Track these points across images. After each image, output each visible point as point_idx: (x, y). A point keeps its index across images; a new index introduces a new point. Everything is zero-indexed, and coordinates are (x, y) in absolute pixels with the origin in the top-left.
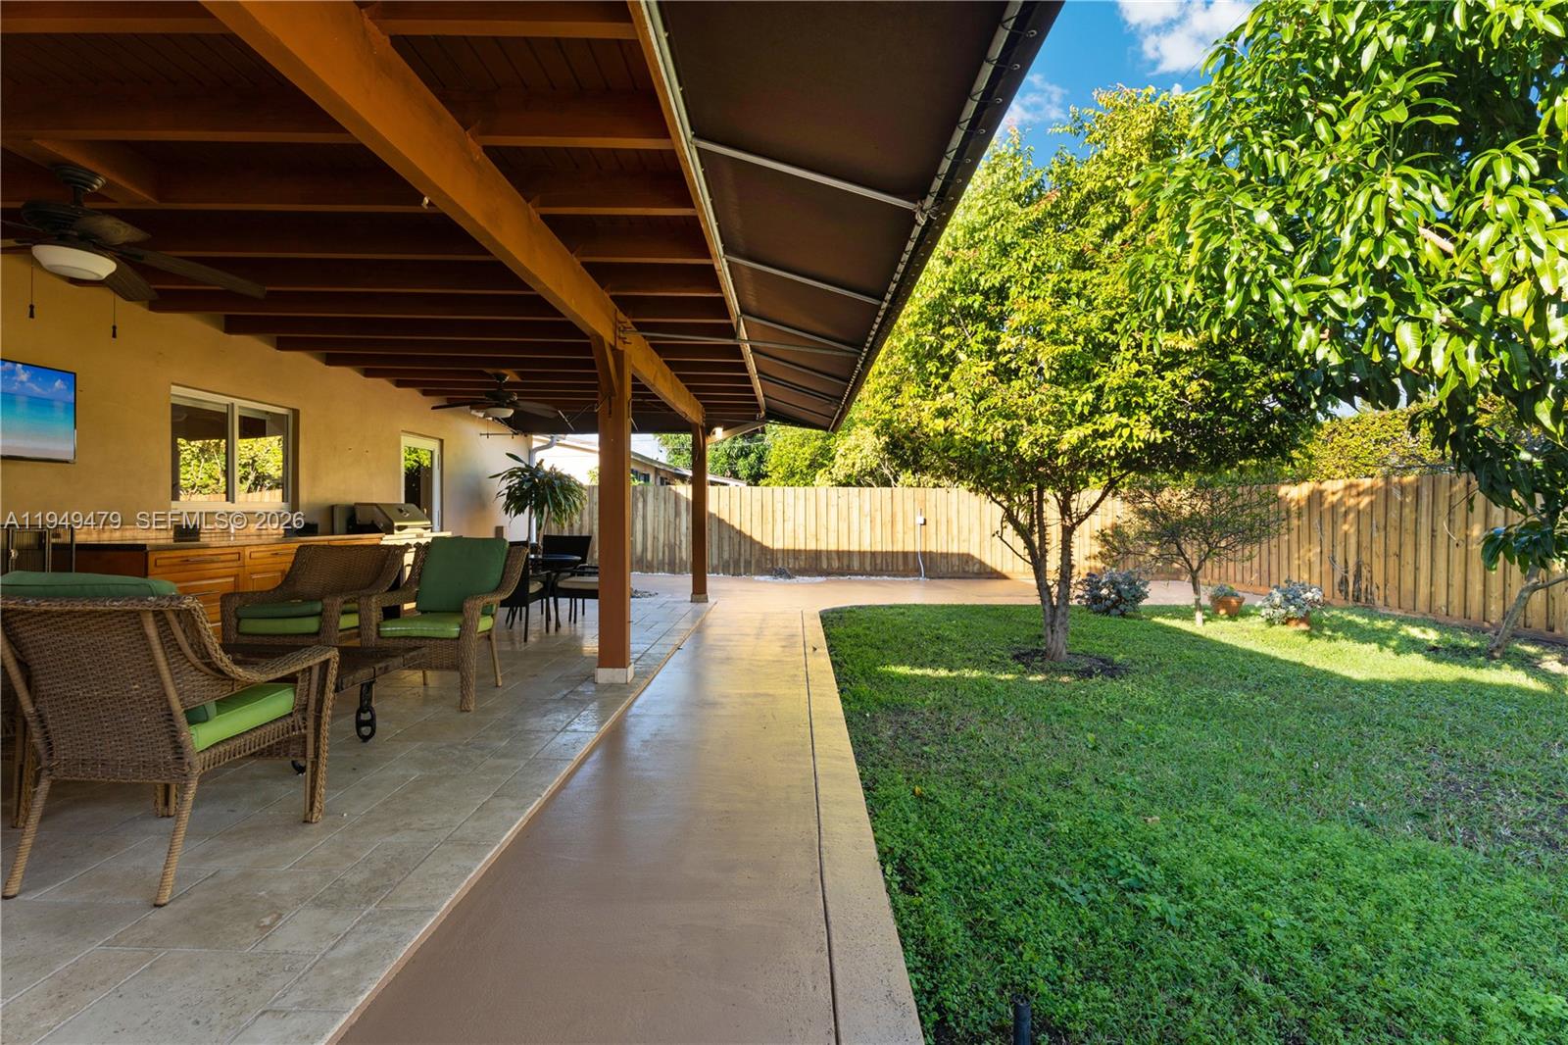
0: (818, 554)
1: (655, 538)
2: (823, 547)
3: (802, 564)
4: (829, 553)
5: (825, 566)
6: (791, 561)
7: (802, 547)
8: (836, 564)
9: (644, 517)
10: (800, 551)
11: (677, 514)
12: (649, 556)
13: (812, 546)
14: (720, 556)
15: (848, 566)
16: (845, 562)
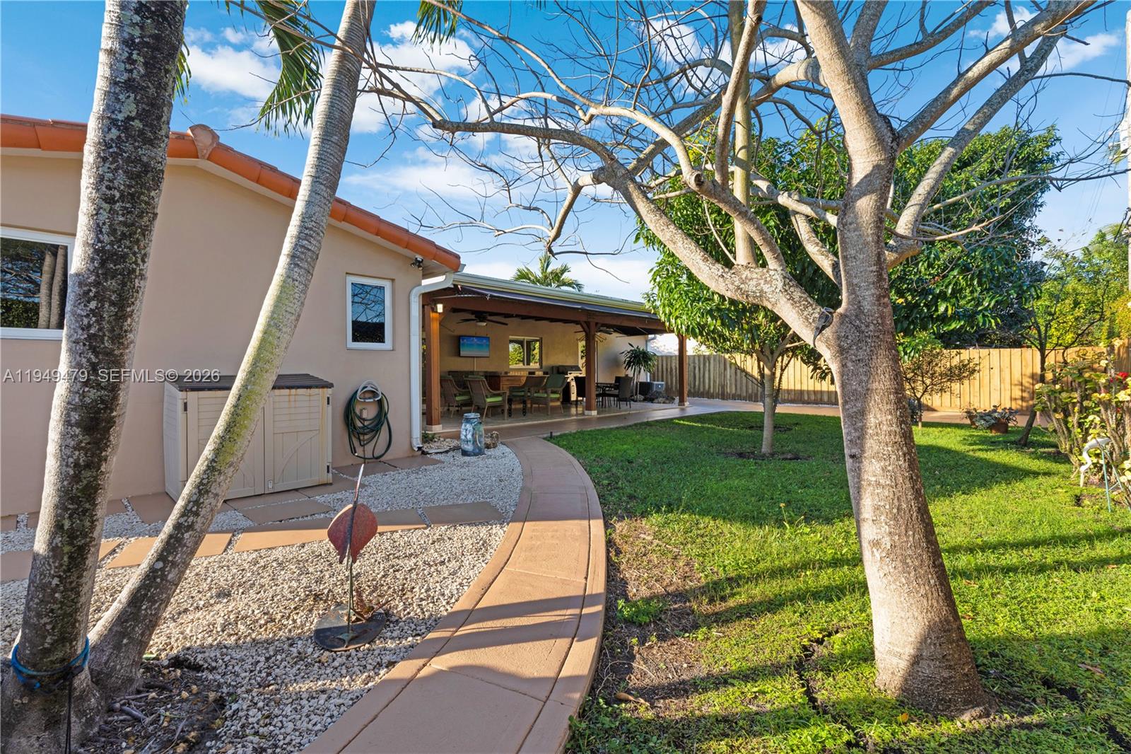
0: (801, 392)
1: (714, 381)
2: (805, 388)
3: (793, 397)
4: (808, 392)
5: (806, 398)
6: (786, 395)
7: (793, 388)
8: (813, 397)
9: (709, 371)
10: (791, 390)
11: (725, 369)
12: (712, 391)
13: (798, 387)
14: (747, 391)
15: (821, 399)
16: (819, 396)
